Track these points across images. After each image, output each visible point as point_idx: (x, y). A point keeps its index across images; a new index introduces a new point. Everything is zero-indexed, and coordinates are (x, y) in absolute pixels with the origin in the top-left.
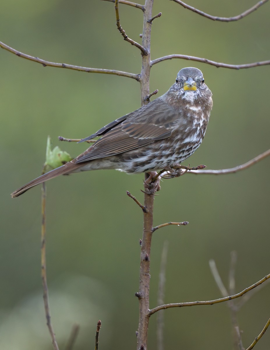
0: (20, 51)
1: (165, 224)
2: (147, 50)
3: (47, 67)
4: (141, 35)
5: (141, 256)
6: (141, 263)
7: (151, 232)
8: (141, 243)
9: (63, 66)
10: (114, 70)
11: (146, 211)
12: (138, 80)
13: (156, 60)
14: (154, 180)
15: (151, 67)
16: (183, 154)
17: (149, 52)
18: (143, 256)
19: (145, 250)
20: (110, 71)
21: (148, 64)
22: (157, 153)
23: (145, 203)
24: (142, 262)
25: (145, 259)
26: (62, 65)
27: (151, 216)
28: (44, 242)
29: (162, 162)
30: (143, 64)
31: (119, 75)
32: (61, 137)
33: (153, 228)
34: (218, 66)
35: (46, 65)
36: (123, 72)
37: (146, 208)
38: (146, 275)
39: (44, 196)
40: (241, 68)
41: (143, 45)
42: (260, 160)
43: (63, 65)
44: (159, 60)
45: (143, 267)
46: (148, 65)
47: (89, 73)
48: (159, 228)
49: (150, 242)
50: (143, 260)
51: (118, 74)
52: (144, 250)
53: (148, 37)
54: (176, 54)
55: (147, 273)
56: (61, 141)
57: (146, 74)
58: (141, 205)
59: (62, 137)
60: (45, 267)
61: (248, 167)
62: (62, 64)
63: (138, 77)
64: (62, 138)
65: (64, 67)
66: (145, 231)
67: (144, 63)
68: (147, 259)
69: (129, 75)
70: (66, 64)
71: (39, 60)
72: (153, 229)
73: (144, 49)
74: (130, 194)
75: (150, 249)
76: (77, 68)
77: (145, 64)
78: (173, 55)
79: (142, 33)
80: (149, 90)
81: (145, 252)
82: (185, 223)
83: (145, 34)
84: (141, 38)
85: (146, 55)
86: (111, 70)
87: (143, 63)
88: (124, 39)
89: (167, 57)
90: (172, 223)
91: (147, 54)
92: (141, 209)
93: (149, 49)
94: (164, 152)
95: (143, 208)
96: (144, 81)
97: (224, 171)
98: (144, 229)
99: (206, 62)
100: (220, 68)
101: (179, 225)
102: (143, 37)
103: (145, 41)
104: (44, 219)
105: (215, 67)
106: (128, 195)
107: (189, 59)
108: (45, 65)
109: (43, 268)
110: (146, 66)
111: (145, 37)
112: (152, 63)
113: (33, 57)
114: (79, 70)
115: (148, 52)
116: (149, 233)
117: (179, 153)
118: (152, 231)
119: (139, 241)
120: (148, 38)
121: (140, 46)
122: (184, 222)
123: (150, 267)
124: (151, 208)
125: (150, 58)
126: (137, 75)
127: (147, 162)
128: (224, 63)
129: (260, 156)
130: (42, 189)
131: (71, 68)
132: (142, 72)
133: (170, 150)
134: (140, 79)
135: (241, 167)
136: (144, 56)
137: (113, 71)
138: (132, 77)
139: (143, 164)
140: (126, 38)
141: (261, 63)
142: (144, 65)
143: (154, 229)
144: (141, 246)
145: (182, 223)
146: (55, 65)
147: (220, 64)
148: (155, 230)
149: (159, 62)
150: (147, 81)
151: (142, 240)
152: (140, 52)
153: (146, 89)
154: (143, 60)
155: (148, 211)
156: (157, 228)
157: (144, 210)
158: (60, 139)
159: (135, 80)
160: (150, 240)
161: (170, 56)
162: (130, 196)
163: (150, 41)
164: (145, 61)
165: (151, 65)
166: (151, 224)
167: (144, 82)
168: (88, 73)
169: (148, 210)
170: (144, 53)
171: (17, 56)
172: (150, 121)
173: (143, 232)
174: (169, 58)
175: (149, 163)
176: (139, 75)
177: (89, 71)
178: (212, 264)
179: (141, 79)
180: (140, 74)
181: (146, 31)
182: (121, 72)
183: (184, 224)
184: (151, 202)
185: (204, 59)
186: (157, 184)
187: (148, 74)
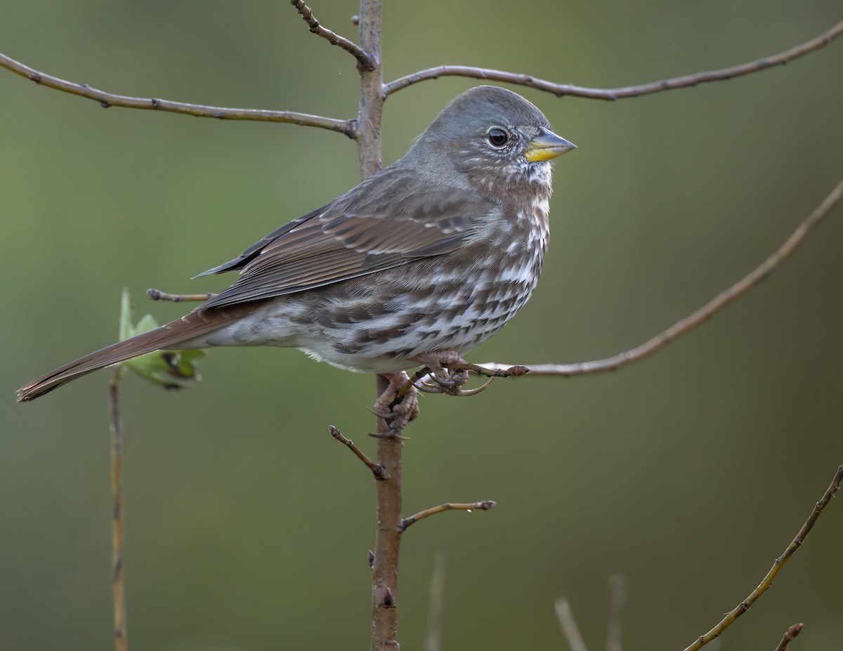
0: (39, 71)
1: (434, 509)
2: (372, 56)
3: (113, 108)
4: (356, 17)
5: (373, 595)
6: (373, 614)
7: (399, 530)
8: (371, 560)
9: (155, 105)
10: (287, 112)
11: (383, 475)
12: (350, 134)
13: (397, 81)
14: (401, 395)
15: (384, 99)
16: (493, 311)
17: (378, 60)
18: (378, 594)
19: (383, 579)
20: (276, 114)
21: (378, 93)
22: (423, 305)
23: (381, 455)
24: (376, 612)
25: (383, 602)
26: (151, 103)
27: (396, 489)
28: (119, 567)
29: (437, 333)
30: (363, 93)
31: (302, 125)
32: (153, 292)
33: (402, 520)
34: (560, 94)
35: (109, 103)
36: (310, 116)
37: (382, 468)
38: (387, 644)
39: (117, 447)
40: (620, 97)
41: (362, 43)
42: (679, 336)
43: (154, 102)
44: (404, 83)
45: (379, 622)
46: (377, 97)
47: (224, 121)
48: (418, 519)
49: (397, 558)
50: (379, 606)
51: (297, 122)
52: (381, 579)
53: (373, 23)
54: (448, 65)
55: (390, 638)
56: (154, 302)
57: (372, 119)
58: (370, 460)
59: (156, 291)
60: (124, 631)
61: (649, 354)
62: (150, 100)
63: (351, 127)
64: (158, 294)
65: (156, 107)
66: (380, 528)
67: (366, 90)
68: (388, 602)
69: (327, 124)
70: (161, 100)
71: (90, 90)
72: (402, 524)
73: (364, 55)
74: (339, 433)
75: (396, 576)
76: (191, 108)
77: (368, 94)
78: (442, 67)
79: (357, 14)
80: (380, 160)
81: (384, 585)
82: (486, 505)
83: (367, 14)
84: (357, 26)
85: (371, 71)
86: (281, 113)
87: (362, 90)
88: (311, 30)
89: (425, 73)
90: (451, 505)
91: (372, 67)
92: (370, 472)
93: (377, 53)
94: (442, 301)
95: (375, 469)
96: (368, 138)
97: (586, 366)
98: (380, 525)
99: (529, 83)
100: (566, 97)
101: (470, 511)
102: (360, 22)
103: (367, 33)
104: (117, 505)
105: (553, 96)
106: (334, 436)
107: (484, 75)
108: (106, 104)
109: (119, 634)
110: (372, 98)
111: (365, 23)
112: (386, 91)
113: (76, 85)
114: (197, 115)
115: (374, 61)
116: (394, 535)
117: (482, 308)
118: (400, 527)
119: (368, 554)
120: (375, 26)
121: (353, 47)
122: (484, 502)
123: (396, 622)
124: (396, 469)
125: (382, 77)
126: (347, 123)
127: (396, 332)
128: (576, 85)
129: (680, 326)
130: (112, 428)
131: (174, 110)
132: (362, 114)
133: (459, 294)
134: (355, 131)
135: (632, 354)
136: (365, 73)
137: (286, 114)
138: (336, 129)
139: (383, 336)
140: (314, 27)
141: (672, 82)
142: (366, 95)
143: (404, 522)
144: (373, 567)
145: (479, 504)
146: (132, 103)
147: (565, 87)
148: (407, 524)
149: (405, 86)
150: (375, 138)
151: (375, 552)
152: (354, 61)
153: (372, 159)
154: (362, 83)
155: (389, 476)
156: (414, 521)
157: (378, 475)
158: (152, 296)
159: (343, 135)
160: (397, 552)
161: (434, 70)
162: (339, 438)
163: (378, 33)
164: (368, 86)
165: (384, 96)
166: (397, 511)
167: (368, 141)
168: (219, 120)
169: (387, 474)
170: (365, 65)
171: (34, 83)
172: (398, 212)
173: (377, 533)
174: (431, 74)
175: (402, 334)
176: (354, 123)
177: (222, 117)
178: (563, 609)
179: (358, 133)
180: (356, 121)
181: (368, 8)
182: (307, 115)
183: (483, 508)
184: (396, 455)
185: (521, 76)
186: (408, 406)
187: (377, 119)
